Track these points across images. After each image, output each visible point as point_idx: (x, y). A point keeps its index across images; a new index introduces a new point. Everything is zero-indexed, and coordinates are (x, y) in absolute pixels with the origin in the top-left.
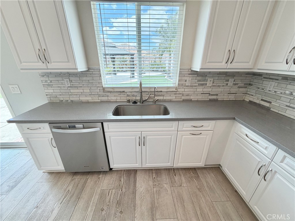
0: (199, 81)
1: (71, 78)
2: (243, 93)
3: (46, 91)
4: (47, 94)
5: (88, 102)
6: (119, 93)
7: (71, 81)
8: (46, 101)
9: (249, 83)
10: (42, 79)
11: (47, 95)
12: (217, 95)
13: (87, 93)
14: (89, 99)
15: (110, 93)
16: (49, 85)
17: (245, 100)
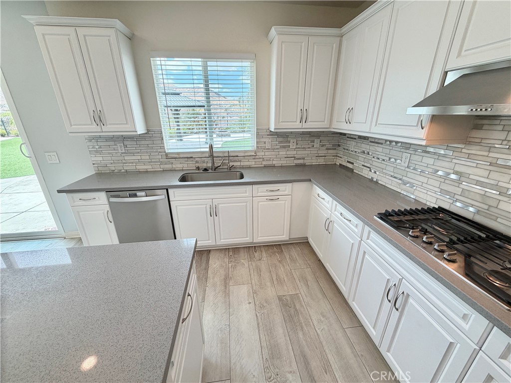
0: (281, 142)
1: (126, 143)
2: (333, 156)
3: (93, 159)
4: (94, 162)
5: (147, 172)
6: (186, 159)
7: (126, 146)
8: (92, 172)
9: (338, 143)
10: (89, 144)
11: (94, 164)
12: (304, 159)
13: (146, 160)
14: (148, 167)
15: (174, 159)
16: (97, 152)
17: (337, 163)
